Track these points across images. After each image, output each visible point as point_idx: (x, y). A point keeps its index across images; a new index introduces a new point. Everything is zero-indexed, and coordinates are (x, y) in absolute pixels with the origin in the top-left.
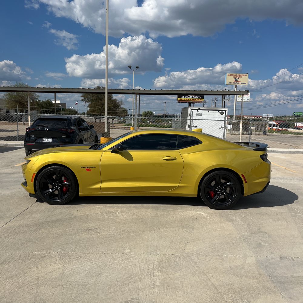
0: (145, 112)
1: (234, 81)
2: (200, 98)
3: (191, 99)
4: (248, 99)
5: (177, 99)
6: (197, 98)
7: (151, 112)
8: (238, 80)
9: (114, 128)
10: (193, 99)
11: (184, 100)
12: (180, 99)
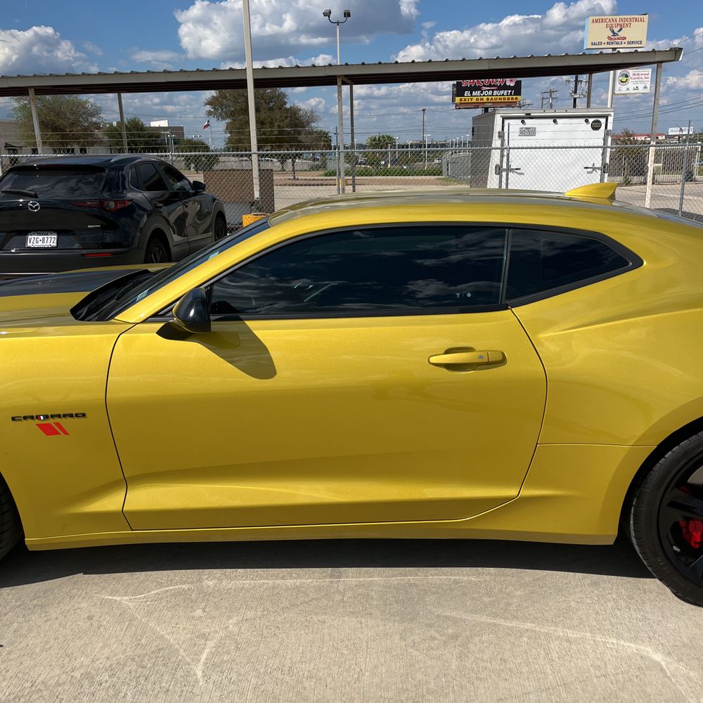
0: (375, 140)
1: (609, 38)
2: (511, 95)
3: (488, 99)
4: (645, 87)
5: (453, 100)
6: (503, 95)
7: (389, 138)
8: (621, 34)
9: (297, 182)
10: (493, 97)
11: (470, 101)
12: (461, 100)
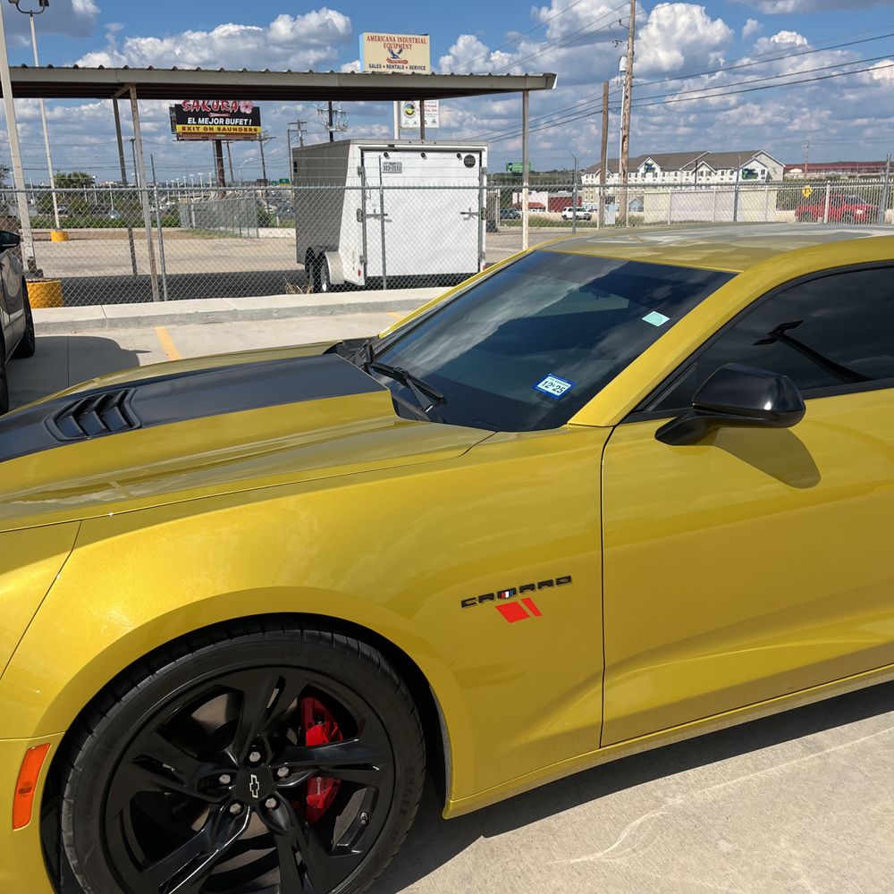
1: (388, 59)
2: (248, 124)
3: (219, 129)
4: (434, 122)
5: (173, 129)
6: (238, 124)
7: (84, 176)
8: (402, 56)
10: (226, 127)
11: (196, 131)
12: (184, 129)
